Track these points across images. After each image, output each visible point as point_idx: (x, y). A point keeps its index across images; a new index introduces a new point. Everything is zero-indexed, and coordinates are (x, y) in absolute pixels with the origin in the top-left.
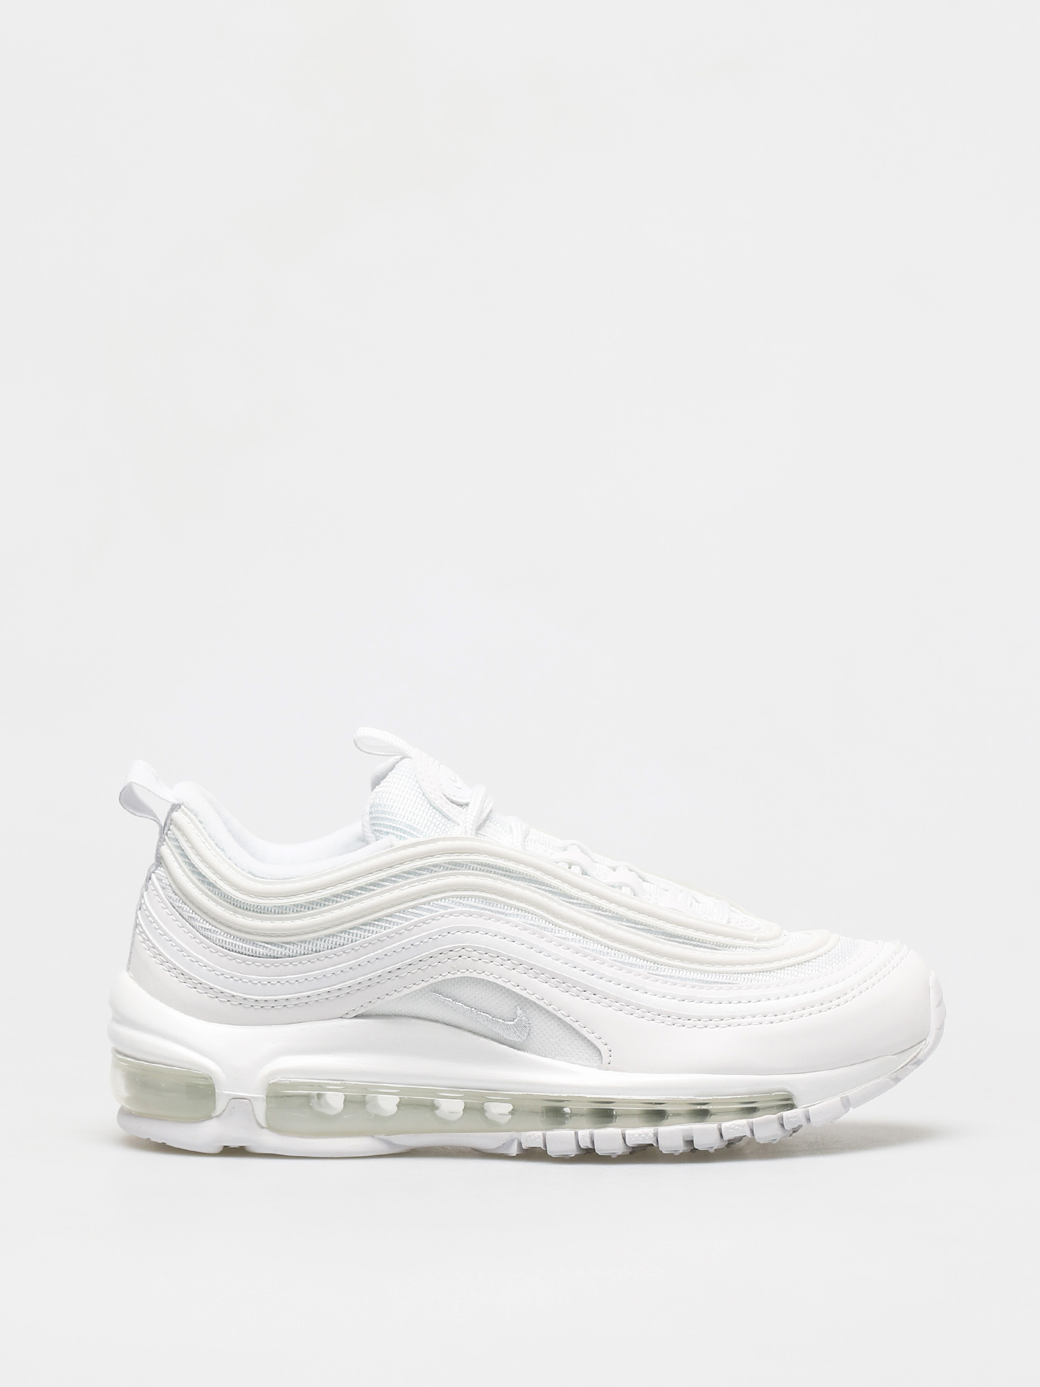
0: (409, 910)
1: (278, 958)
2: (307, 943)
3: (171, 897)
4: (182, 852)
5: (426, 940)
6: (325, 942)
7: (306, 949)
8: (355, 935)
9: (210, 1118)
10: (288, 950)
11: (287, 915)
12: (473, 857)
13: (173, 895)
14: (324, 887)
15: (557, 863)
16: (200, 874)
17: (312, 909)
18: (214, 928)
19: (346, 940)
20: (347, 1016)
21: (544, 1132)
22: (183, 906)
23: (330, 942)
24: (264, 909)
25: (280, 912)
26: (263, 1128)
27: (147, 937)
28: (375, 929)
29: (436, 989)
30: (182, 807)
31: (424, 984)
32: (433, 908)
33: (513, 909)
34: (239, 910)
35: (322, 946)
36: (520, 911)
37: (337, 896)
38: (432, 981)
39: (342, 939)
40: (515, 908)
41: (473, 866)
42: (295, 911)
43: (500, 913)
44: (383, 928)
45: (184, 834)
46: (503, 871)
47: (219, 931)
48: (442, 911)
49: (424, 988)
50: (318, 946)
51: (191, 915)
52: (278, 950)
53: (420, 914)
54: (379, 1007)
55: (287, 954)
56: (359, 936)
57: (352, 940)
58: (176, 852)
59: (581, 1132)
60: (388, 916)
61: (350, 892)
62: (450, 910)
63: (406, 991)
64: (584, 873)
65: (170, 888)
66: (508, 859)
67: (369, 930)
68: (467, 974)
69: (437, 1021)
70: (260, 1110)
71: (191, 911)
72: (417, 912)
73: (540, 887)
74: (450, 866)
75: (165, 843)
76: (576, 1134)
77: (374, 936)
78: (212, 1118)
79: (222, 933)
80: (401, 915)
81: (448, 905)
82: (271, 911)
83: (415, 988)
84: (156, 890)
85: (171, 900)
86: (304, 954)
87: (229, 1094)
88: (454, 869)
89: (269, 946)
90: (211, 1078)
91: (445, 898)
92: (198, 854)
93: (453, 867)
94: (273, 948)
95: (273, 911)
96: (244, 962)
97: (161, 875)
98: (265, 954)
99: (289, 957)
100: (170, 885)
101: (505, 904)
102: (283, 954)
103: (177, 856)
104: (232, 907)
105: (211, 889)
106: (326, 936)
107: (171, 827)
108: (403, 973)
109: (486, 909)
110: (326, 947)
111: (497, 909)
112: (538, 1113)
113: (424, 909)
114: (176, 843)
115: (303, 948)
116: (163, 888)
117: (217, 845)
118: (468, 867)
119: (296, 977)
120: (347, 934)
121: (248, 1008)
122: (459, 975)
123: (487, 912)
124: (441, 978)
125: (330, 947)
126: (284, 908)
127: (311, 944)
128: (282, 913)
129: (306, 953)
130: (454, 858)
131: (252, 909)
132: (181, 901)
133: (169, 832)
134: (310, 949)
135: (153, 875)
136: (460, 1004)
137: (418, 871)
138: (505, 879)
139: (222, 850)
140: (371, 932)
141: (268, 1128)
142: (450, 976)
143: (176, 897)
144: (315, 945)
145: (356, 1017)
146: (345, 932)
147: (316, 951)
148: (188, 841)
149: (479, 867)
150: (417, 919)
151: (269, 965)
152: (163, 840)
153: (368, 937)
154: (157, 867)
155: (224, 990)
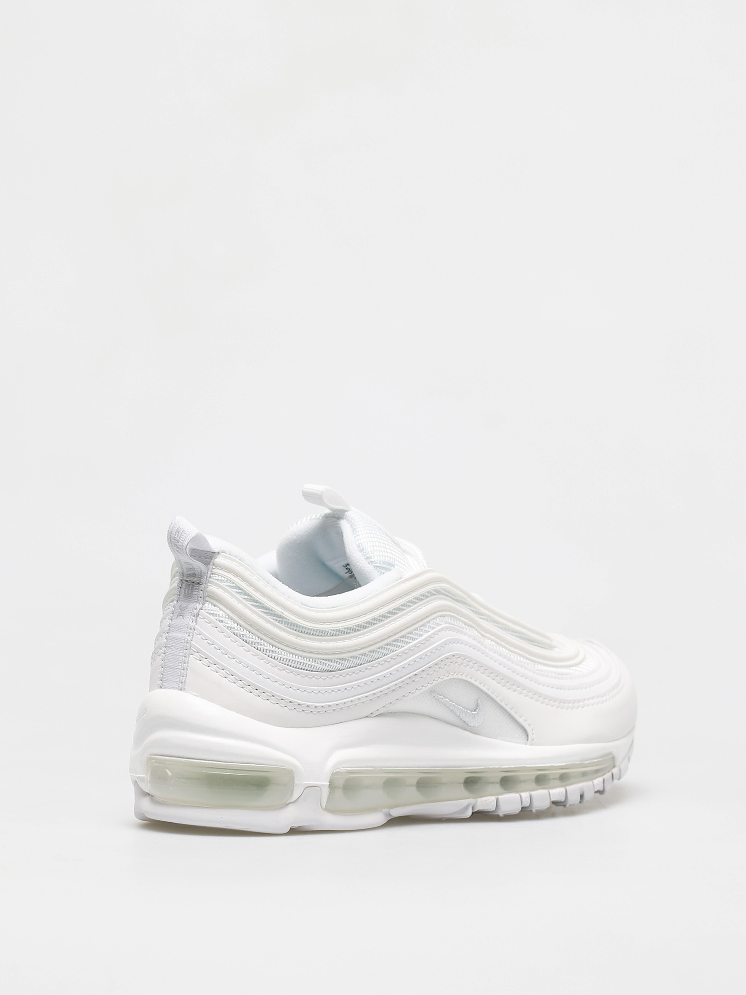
1: (335, 671)
3: (233, 628)
10: (340, 664)
11: (339, 637)
12: (441, 585)
13: (235, 626)
14: (365, 613)
17: (358, 631)
18: (279, 651)
20: (371, 716)
21: (497, 797)
24: (322, 632)
25: (334, 634)
26: (324, 810)
28: (401, 644)
29: (433, 690)
30: (223, 553)
31: (424, 689)
32: (432, 625)
34: (300, 634)
35: (364, 659)
37: (375, 619)
38: (429, 686)
42: (345, 633)
47: (285, 653)
48: (438, 628)
49: (428, 690)
50: (361, 659)
51: (256, 641)
53: (427, 631)
56: (390, 650)
58: (233, 591)
59: (523, 794)
60: (408, 634)
61: (383, 616)
63: (418, 692)
65: (230, 620)
67: (397, 646)
68: (455, 676)
70: (324, 796)
71: (256, 638)
72: (425, 629)
74: (435, 592)
76: (520, 796)
77: (401, 650)
78: (287, 805)
80: (416, 632)
81: (439, 623)
82: (328, 634)
84: (210, 622)
85: (234, 631)
86: (351, 667)
87: (301, 784)
89: (327, 662)
90: (292, 771)
91: (437, 618)
93: (429, 595)
94: (329, 663)
96: (306, 676)
97: (213, 610)
98: (322, 669)
99: (340, 670)
100: (230, 618)
103: (235, 594)
104: (295, 632)
105: (275, 618)
106: (368, 652)
107: (216, 570)
108: (417, 679)
112: (497, 783)
113: (428, 626)
114: (230, 584)
115: (351, 662)
116: (221, 621)
118: (441, 593)
119: (339, 688)
120: (383, 649)
122: (450, 677)
124: (439, 681)
126: (338, 631)
127: (357, 659)
128: (336, 635)
130: (434, 586)
132: (245, 630)
133: (213, 575)
135: (200, 611)
142: (445, 678)
143: (239, 627)
145: (377, 716)
146: (381, 648)
147: (359, 665)
148: (245, 580)
149: (445, 593)
150: (426, 635)
151: (325, 678)
152: (207, 582)
153: (396, 651)
154: (203, 604)
155: (292, 700)
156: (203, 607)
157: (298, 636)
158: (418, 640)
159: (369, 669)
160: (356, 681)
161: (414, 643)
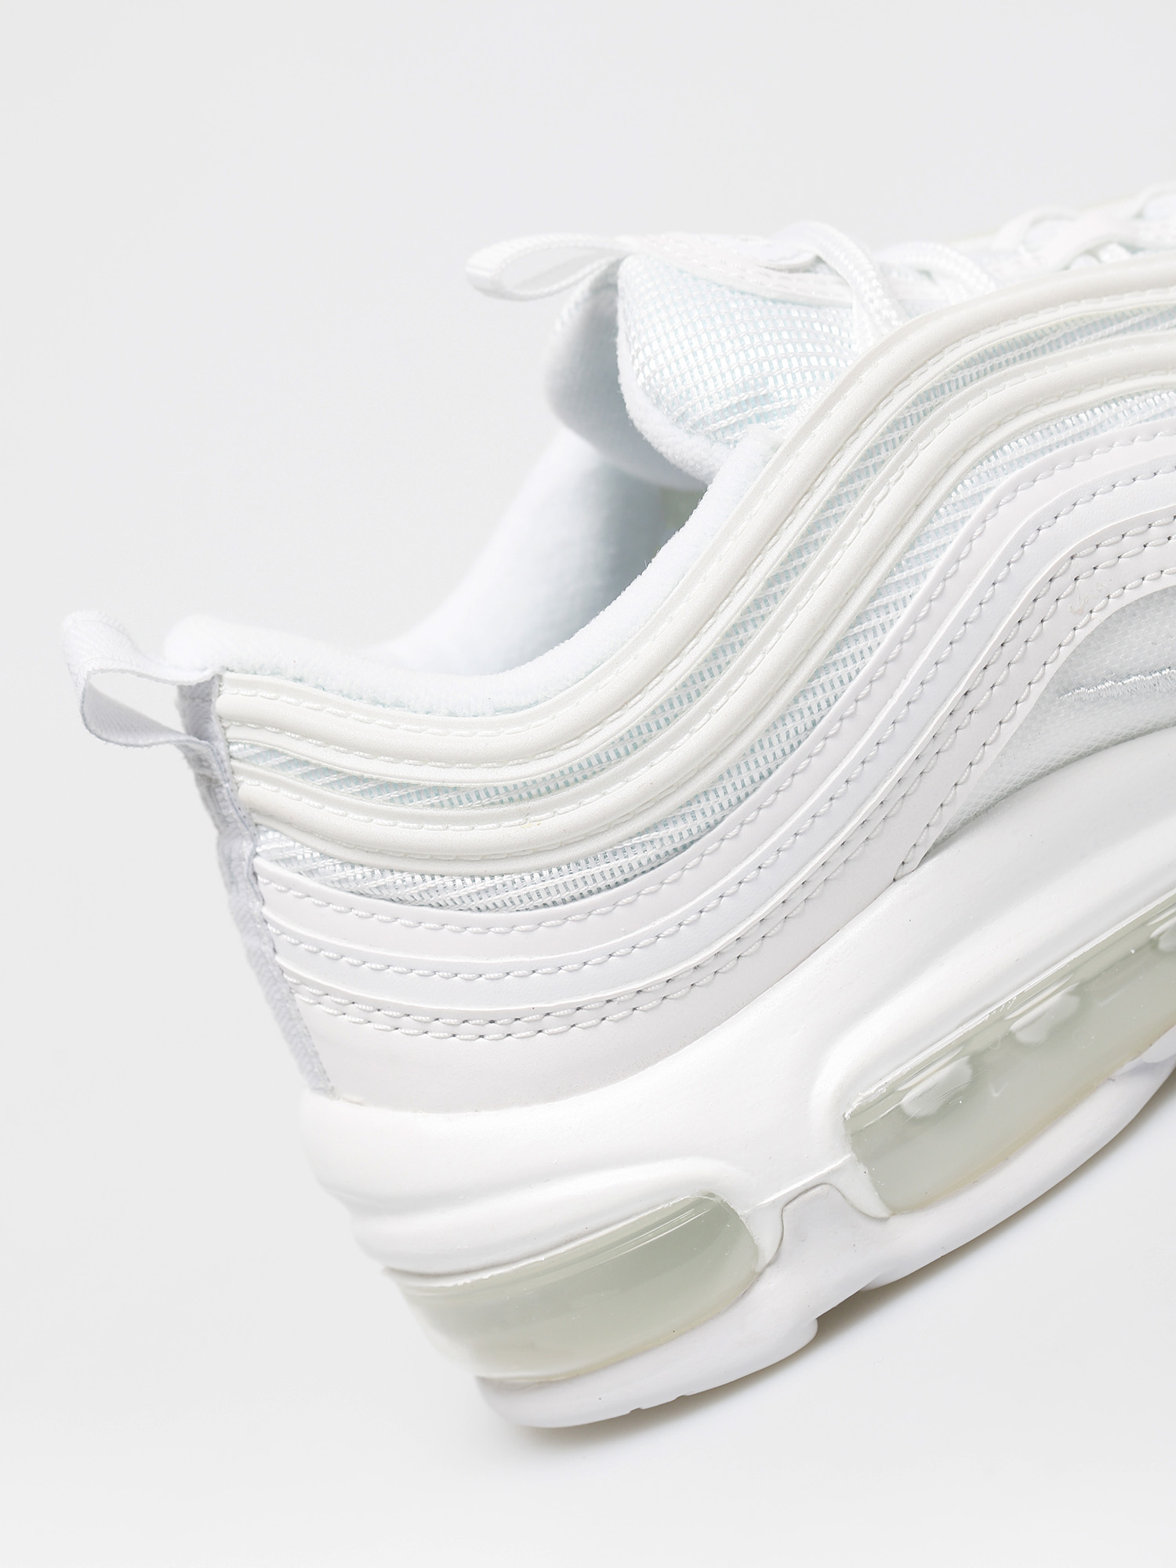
0: (908, 555)
1: (685, 847)
2: (734, 772)
3: (347, 880)
4: (306, 769)
5: (988, 595)
6: (771, 744)
7: (739, 786)
8: (828, 687)
9: (757, 1276)
10: (699, 816)
11: (651, 745)
12: (952, 357)
13: (349, 872)
15: (1067, 268)
16: (385, 786)
17: (699, 694)
18: (497, 880)
19: (815, 709)
20: (907, 868)
22: (389, 878)
23: (783, 738)
24: (590, 764)
25: (630, 747)
26: (884, 1220)
27: (344, 995)
28: (862, 644)
29: (1063, 687)
30: (227, 675)
31: (1037, 690)
32: (952, 518)
33: (1097, 410)
34: (532, 804)
35: (770, 758)
36: (1114, 405)
37: (735, 629)
38: (1051, 670)
39: (806, 712)
40: (1099, 407)
41: (959, 375)
42: (662, 723)
43: (1080, 436)
44: (879, 631)
45: (282, 728)
46: (1019, 346)
47: (516, 878)
48: (977, 511)
49: (1042, 698)
50: (761, 762)
51: (422, 887)
52: (678, 830)
53: (936, 549)
54: (964, 801)
55: (703, 826)
56: (837, 683)
57: (828, 701)
58: (290, 776)
60: (870, 600)
62: (988, 499)
63: (1008, 730)
64: (1133, 249)
65: (328, 862)
66: (1011, 315)
67: (852, 656)
68: (1114, 605)
69: (1097, 750)
70: (861, 1189)
71: (418, 878)
72: (925, 548)
73: (1107, 331)
74: (920, 408)
75: (239, 778)
77: (870, 660)
78: (761, 1274)
79: (527, 878)
80: (896, 578)
81: (978, 490)
82: (609, 758)
83: (1024, 709)
84: (289, 886)
85: (353, 886)
86: (740, 801)
87: (774, 1202)
88: (932, 409)
89: (653, 835)
90: (711, 1195)
91: (960, 480)
92: (350, 747)
93: (927, 405)
94: (663, 833)
95: (613, 756)
96: (614, 905)
97: (281, 850)
98: (653, 858)
99: (710, 828)
100: (324, 856)
101: (1075, 411)
102: (695, 831)
103: (300, 783)
104: (512, 808)
105: (434, 800)
106: (767, 731)
107: (231, 734)
108: (979, 698)
109: (1050, 448)
110: (779, 754)
111: (1070, 432)
113: (936, 531)
114: (275, 761)
115: (730, 789)
116: (311, 873)
117: (376, 702)
118: (954, 387)
120: (810, 695)
121: (686, 995)
122: (1098, 618)
123: (1056, 451)
124: (1065, 652)
125: (787, 750)
126: (635, 733)
127: (743, 769)
128: (636, 747)
129: (742, 795)
130: (920, 383)
131: (561, 784)
132: (377, 872)
133: (233, 748)
134: (747, 781)
135: (257, 861)
136: (1133, 679)
137: (870, 463)
138: (1034, 361)
139: (398, 704)
140: (858, 657)
141: (894, 1214)
142: (1081, 635)
143: (358, 870)
144: (752, 766)
145: (927, 857)
146: (803, 693)
147: (762, 777)
148: (305, 735)
149: (973, 370)
150: (937, 564)
151: (675, 875)
152: (228, 775)
153: (858, 672)
154: (254, 838)
155: (609, 994)
156: (255, 846)
157: (527, 814)
158: (916, 598)
159: (803, 770)
160: (782, 824)
161: (905, 613)
